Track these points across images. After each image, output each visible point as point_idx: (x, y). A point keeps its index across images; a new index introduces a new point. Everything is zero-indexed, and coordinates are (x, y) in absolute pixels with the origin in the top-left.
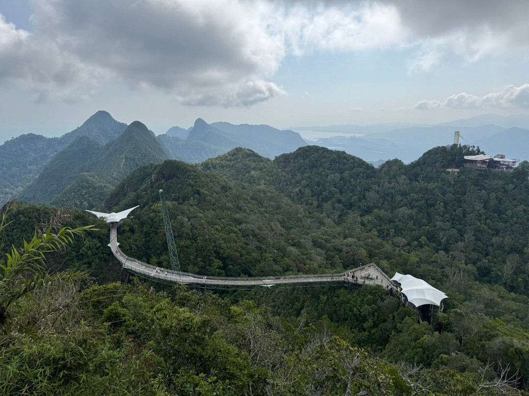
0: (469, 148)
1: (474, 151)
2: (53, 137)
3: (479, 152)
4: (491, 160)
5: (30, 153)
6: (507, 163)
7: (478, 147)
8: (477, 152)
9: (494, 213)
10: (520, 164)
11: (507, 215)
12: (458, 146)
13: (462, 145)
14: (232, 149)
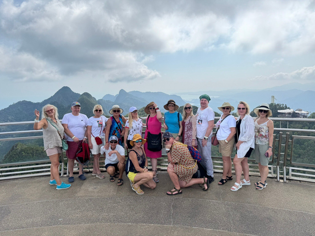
0: (280, 106)
1: (284, 107)
2: (37, 102)
3: (286, 108)
4: (294, 113)
5: (23, 112)
6: (303, 114)
7: (286, 105)
8: (285, 108)
9: (297, 144)
10: (311, 115)
11: (305, 145)
12: (274, 104)
13: (276, 104)
14: (141, 108)
